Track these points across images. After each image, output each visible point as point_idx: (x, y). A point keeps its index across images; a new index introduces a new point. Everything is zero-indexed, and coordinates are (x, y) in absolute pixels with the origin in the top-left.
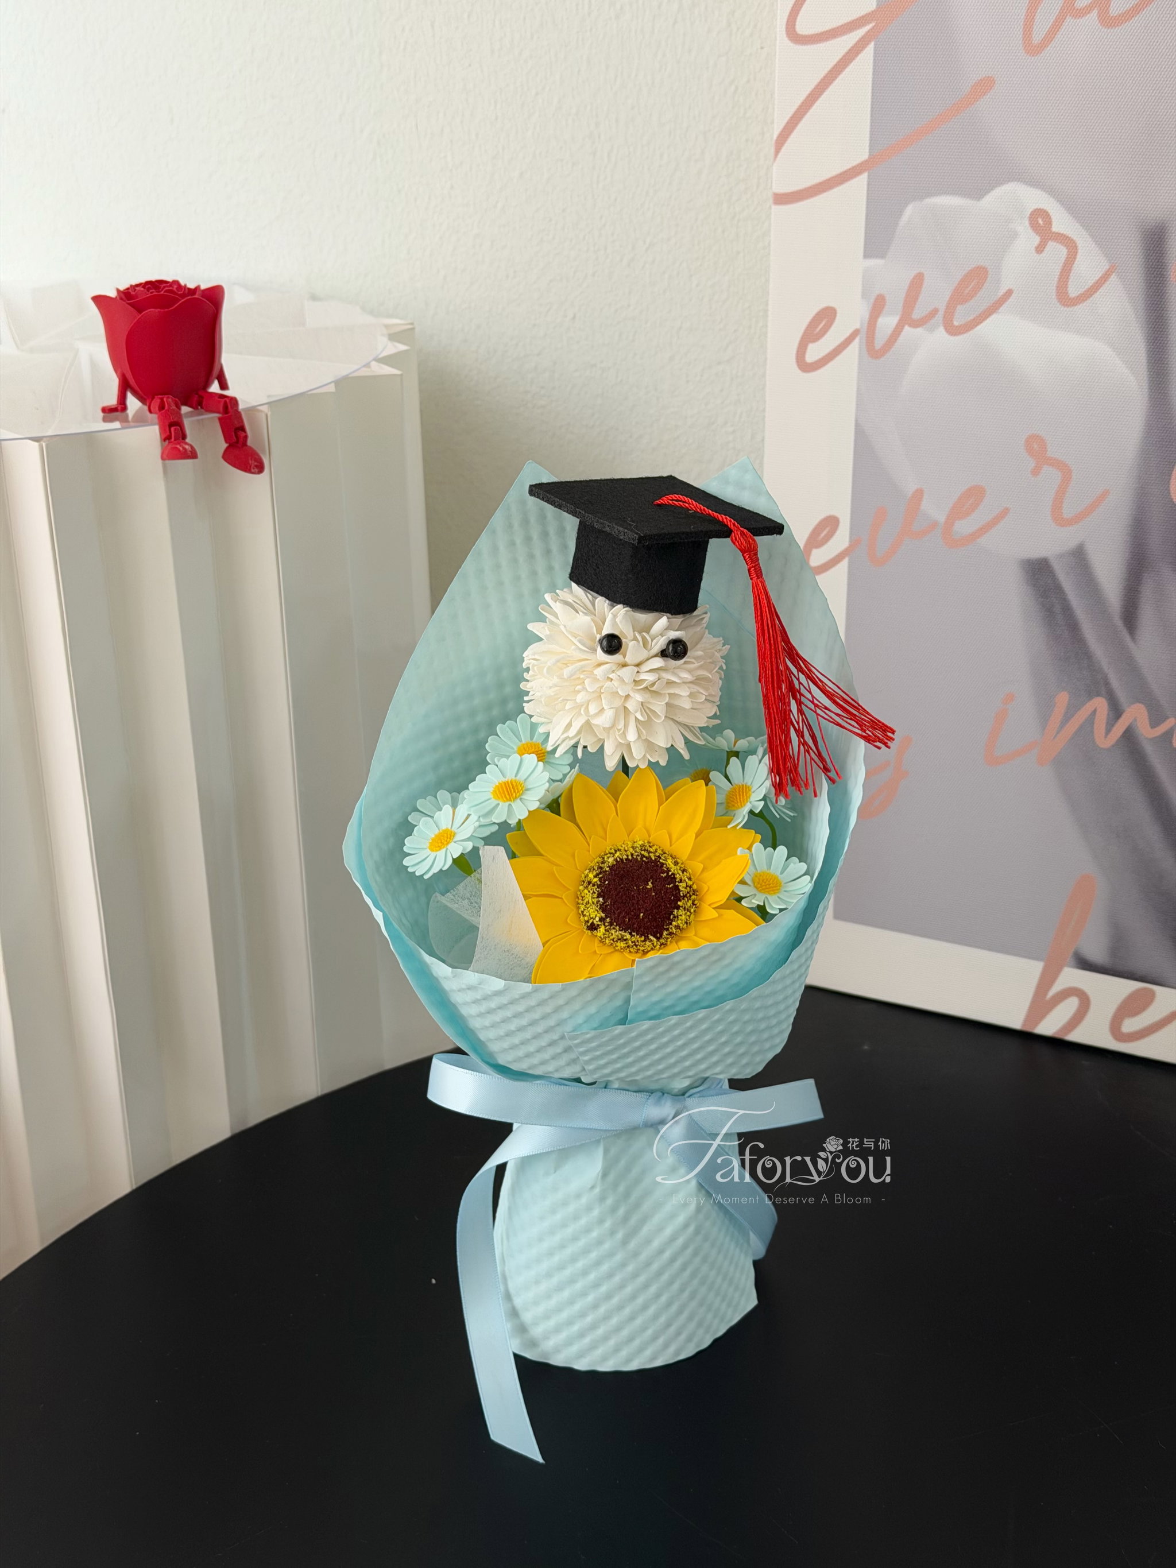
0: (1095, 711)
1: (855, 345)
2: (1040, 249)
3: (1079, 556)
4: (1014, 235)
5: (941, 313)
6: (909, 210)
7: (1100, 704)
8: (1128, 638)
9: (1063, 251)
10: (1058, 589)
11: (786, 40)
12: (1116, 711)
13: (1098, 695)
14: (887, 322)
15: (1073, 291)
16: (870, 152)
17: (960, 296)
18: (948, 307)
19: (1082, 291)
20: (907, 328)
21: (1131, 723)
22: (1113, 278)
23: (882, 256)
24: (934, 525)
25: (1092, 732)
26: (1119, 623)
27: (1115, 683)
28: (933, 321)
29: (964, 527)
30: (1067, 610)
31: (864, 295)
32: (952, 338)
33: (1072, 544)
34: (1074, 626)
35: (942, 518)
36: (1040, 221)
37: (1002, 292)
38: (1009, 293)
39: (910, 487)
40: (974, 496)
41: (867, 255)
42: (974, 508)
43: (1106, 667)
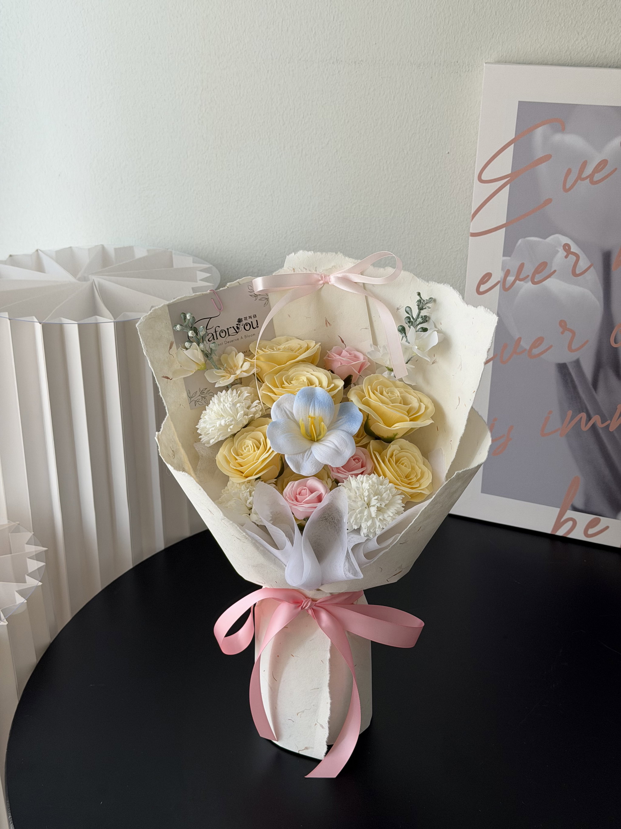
0: (581, 418)
1: (498, 286)
2: (566, 257)
3: (577, 363)
4: (558, 251)
5: (530, 277)
6: (520, 241)
7: (584, 415)
8: (594, 392)
9: (574, 258)
10: (570, 374)
11: (477, 181)
12: (589, 418)
13: (583, 412)
14: (511, 279)
15: (578, 272)
16: (507, 220)
17: (537, 271)
18: (533, 274)
19: (581, 272)
20: (518, 282)
21: (594, 423)
22: (592, 268)
23: (510, 256)
24: (525, 350)
25: (580, 425)
26: (591, 387)
27: (589, 408)
28: (527, 280)
29: (535, 351)
30: (572, 381)
31: (502, 269)
32: (534, 285)
33: (575, 358)
34: (575, 387)
35: (528, 347)
36: (566, 248)
37: (552, 271)
38: (555, 271)
39: (517, 337)
40: (539, 341)
41: (504, 256)
42: (540, 344)
43: (586, 403)
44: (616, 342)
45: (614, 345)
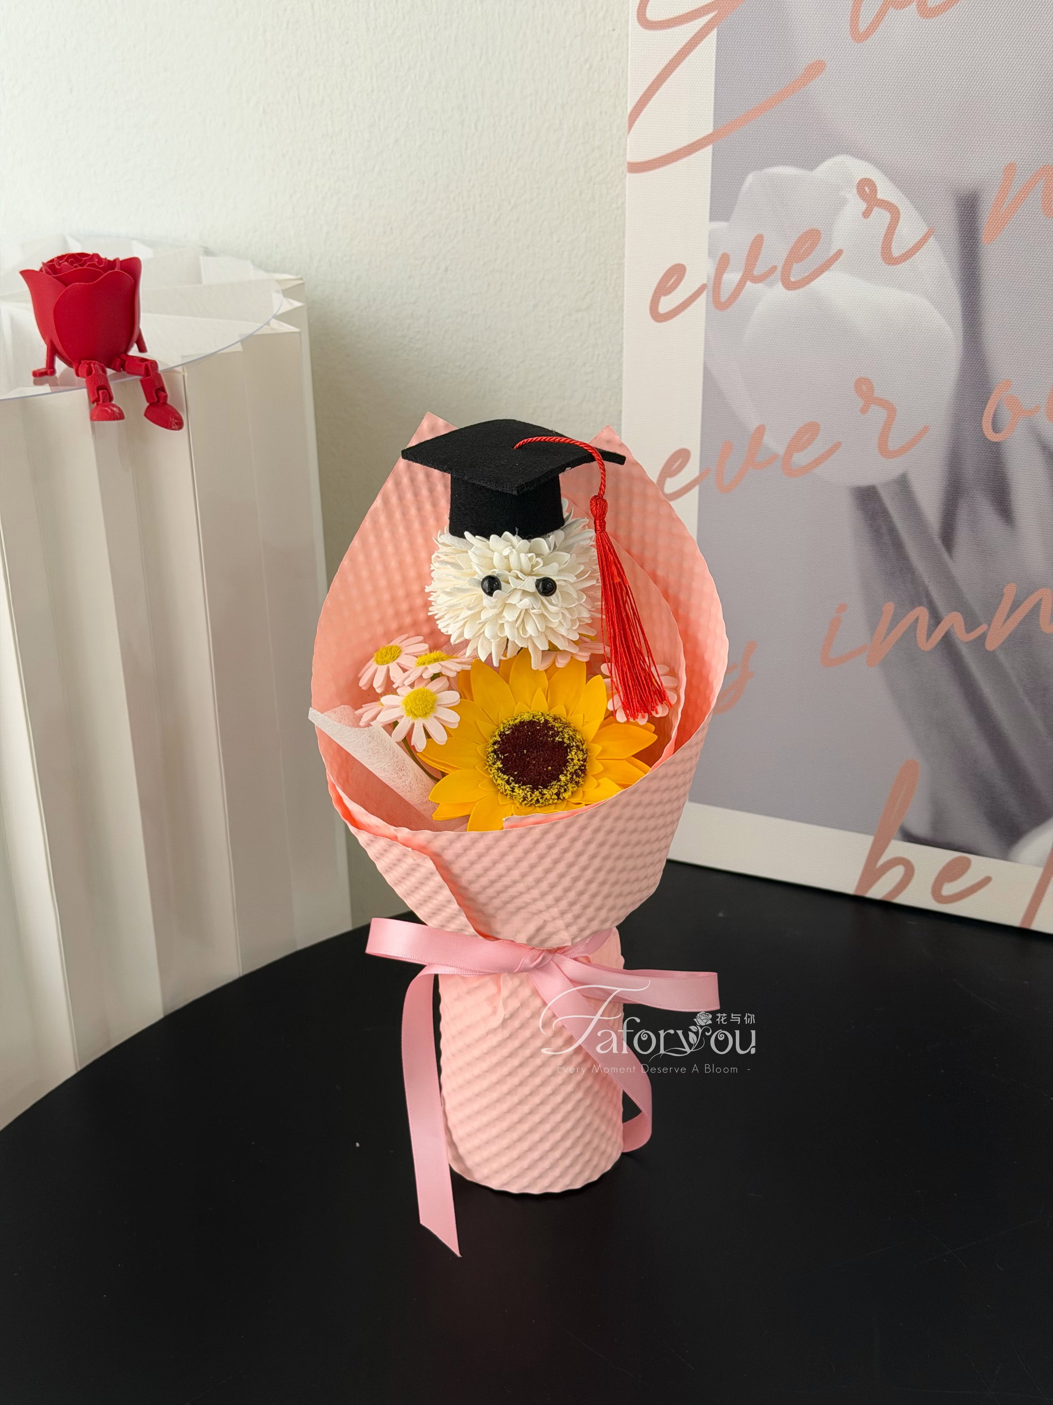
0: (917, 619)
1: (703, 299)
2: (866, 214)
3: (902, 484)
4: (843, 202)
5: (779, 270)
6: (750, 178)
7: (922, 613)
8: (945, 556)
9: (887, 217)
10: (885, 513)
11: (637, 25)
12: (936, 618)
13: (920, 604)
14: (732, 278)
15: (896, 252)
16: (714, 127)
17: (796, 254)
18: (785, 265)
19: (904, 251)
20: (749, 283)
21: (949, 629)
22: (932, 240)
23: (727, 219)
24: (775, 456)
25: (915, 637)
26: (938, 541)
27: (935, 594)
28: (772, 278)
29: (801, 458)
30: (892, 530)
31: (711, 254)
32: (790, 292)
33: (896, 473)
34: (898, 545)
35: (781, 450)
36: (866, 189)
37: (833, 251)
38: (840, 253)
39: (754, 424)
40: (810, 431)
41: (712, 218)
42: (809, 442)
43: (926, 581)
44: (996, 428)
45: (992, 436)
